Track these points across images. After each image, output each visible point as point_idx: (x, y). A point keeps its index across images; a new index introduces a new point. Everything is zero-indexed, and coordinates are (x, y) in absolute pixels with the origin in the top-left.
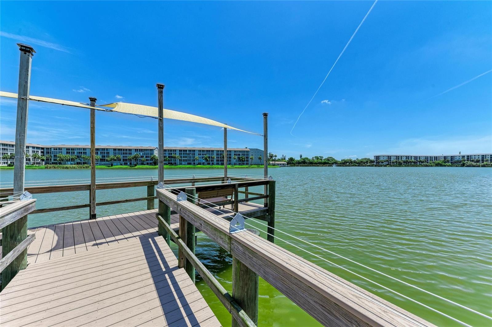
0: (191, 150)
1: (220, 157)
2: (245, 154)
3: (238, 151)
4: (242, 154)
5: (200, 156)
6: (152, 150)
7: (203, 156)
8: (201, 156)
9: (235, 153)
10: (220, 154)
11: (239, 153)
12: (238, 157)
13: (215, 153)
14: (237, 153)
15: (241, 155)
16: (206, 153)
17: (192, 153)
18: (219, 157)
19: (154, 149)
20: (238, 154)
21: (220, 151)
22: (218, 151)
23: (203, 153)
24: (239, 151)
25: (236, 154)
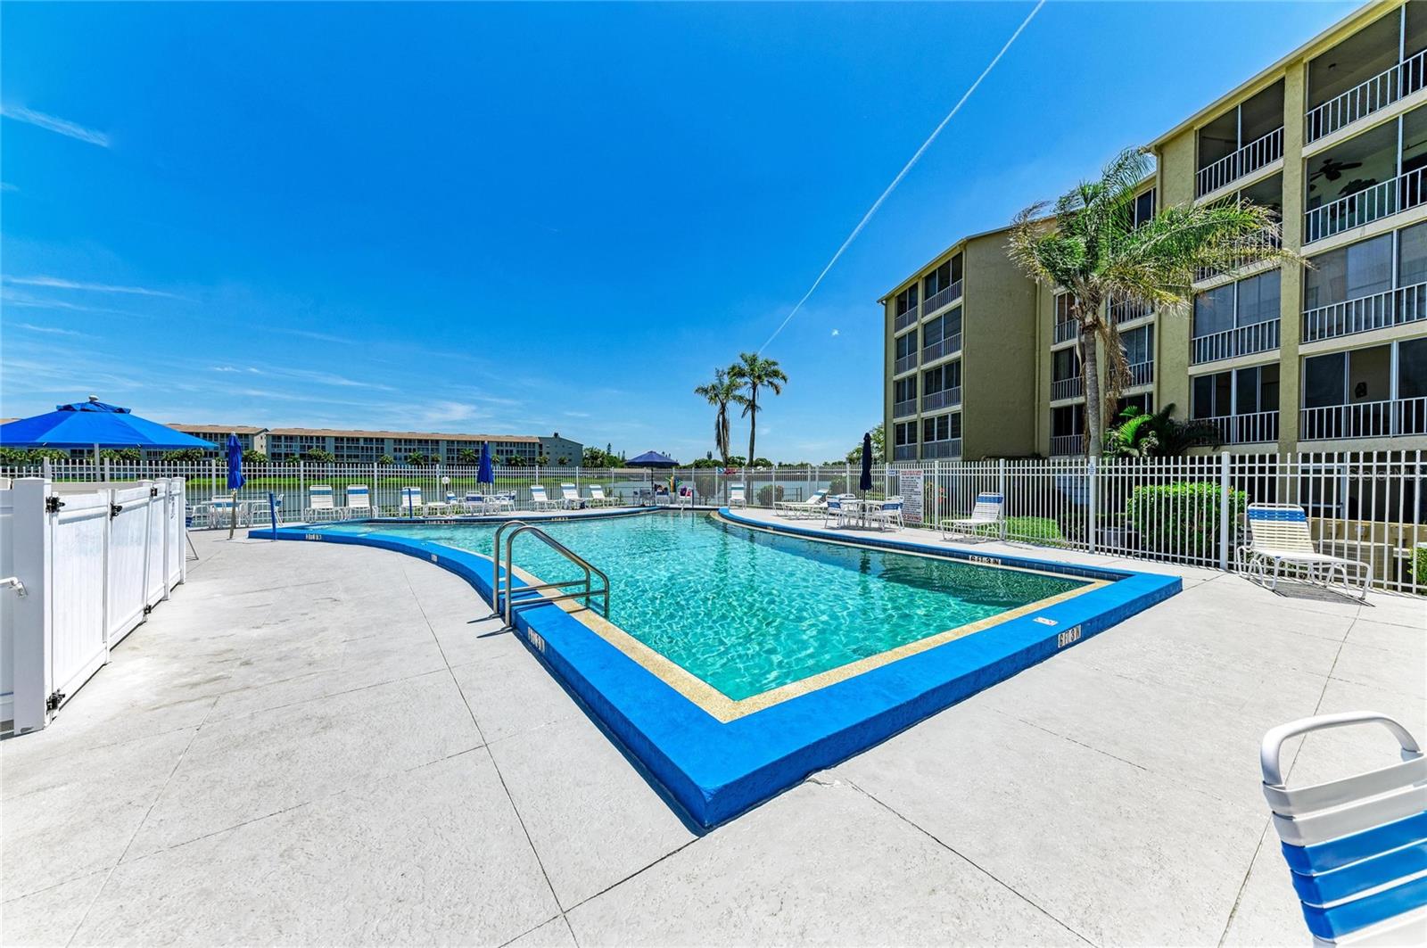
0: (371, 439)
1: (458, 457)
2: (525, 451)
3: (506, 443)
4: (518, 451)
5: (398, 454)
6: (246, 435)
7: (407, 454)
8: (403, 454)
9: (500, 448)
10: (458, 450)
11: (509, 448)
12: (507, 459)
13: (443, 448)
14: (505, 448)
15: (515, 452)
16: (416, 447)
17: (374, 446)
18: (453, 458)
19: (253, 435)
20: (507, 451)
21: (458, 442)
22: (453, 442)
23: (408, 447)
24: (511, 443)
25: (502, 451)
